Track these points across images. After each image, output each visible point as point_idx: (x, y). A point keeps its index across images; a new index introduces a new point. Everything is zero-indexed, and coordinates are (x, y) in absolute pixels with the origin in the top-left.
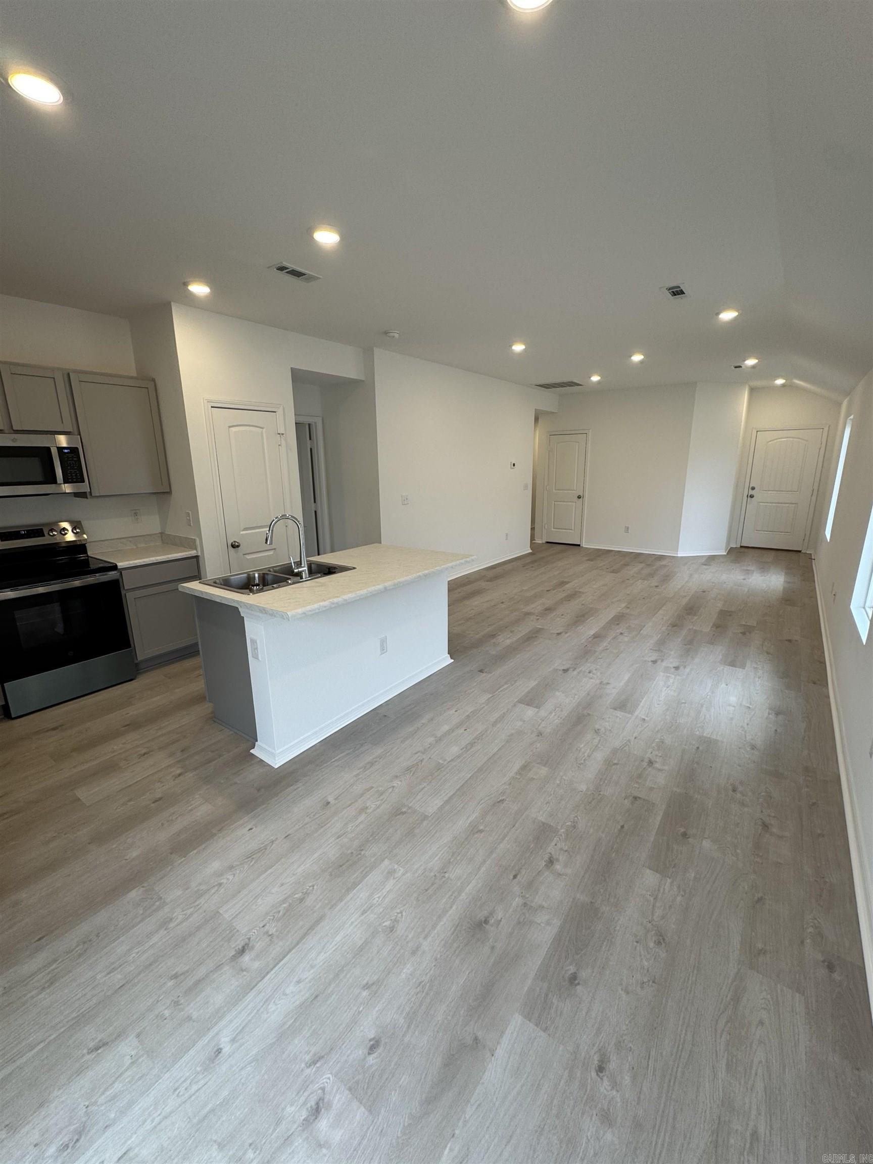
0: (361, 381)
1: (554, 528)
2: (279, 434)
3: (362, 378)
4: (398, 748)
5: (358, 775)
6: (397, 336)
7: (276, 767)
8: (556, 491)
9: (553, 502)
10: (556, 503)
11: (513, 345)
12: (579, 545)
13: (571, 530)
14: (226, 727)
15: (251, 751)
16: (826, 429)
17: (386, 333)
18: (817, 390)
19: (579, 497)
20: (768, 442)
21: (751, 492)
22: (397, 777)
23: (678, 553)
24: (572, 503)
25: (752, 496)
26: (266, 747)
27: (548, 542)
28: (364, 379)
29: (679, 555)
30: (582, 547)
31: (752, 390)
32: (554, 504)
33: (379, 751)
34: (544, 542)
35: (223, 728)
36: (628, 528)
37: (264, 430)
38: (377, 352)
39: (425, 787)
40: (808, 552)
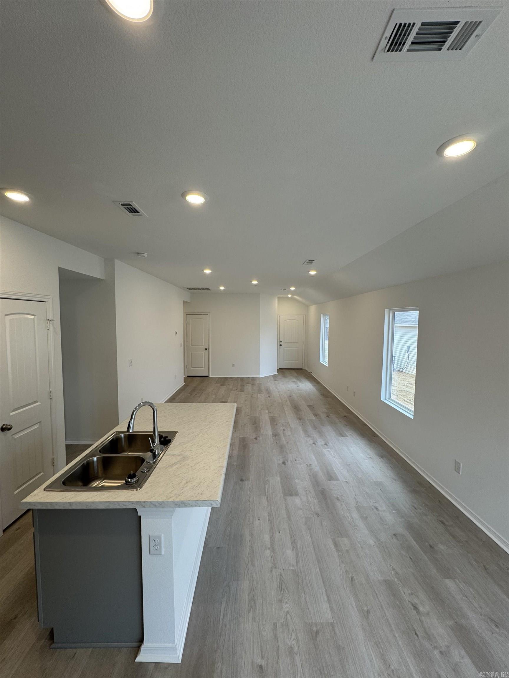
0: (101, 280)
1: (192, 368)
2: (48, 320)
3: (103, 278)
4: (256, 574)
5: (254, 619)
6: (146, 256)
7: (179, 661)
8: (192, 346)
9: (191, 352)
10: (192, 353)
11: (204, 270)
12: (208, 376)
13: (203, 368)
14: (78, 648)
15: (137, 660)
16: (304, 316)
17: (138, 253)
18: (304, 301)
19: (206, 349)
20: (284, 321)
21: (281, 343)
22: (280, 601)
23: (260, 375)
24: (202, 353)
25: (281, 345)
26: (155, 645)
27: (188, 376)
28: (104, 279)
29: (260, 377)
30: (210, 377)
31: (278, 298)
32: (192, 354)
33: (245, 584)
34: (186, 376)
35: (75, 650)
36: (234, 365)
37: (36, 316)
38: (117, 262)
39: (305, 598)
40: (305, 369)
